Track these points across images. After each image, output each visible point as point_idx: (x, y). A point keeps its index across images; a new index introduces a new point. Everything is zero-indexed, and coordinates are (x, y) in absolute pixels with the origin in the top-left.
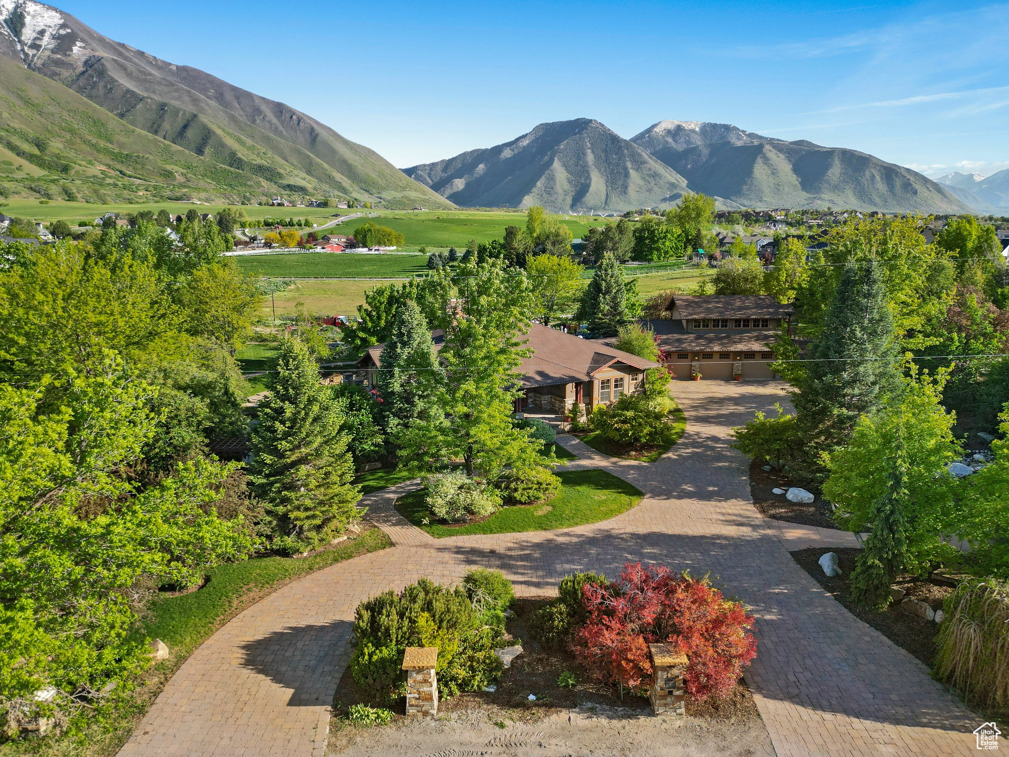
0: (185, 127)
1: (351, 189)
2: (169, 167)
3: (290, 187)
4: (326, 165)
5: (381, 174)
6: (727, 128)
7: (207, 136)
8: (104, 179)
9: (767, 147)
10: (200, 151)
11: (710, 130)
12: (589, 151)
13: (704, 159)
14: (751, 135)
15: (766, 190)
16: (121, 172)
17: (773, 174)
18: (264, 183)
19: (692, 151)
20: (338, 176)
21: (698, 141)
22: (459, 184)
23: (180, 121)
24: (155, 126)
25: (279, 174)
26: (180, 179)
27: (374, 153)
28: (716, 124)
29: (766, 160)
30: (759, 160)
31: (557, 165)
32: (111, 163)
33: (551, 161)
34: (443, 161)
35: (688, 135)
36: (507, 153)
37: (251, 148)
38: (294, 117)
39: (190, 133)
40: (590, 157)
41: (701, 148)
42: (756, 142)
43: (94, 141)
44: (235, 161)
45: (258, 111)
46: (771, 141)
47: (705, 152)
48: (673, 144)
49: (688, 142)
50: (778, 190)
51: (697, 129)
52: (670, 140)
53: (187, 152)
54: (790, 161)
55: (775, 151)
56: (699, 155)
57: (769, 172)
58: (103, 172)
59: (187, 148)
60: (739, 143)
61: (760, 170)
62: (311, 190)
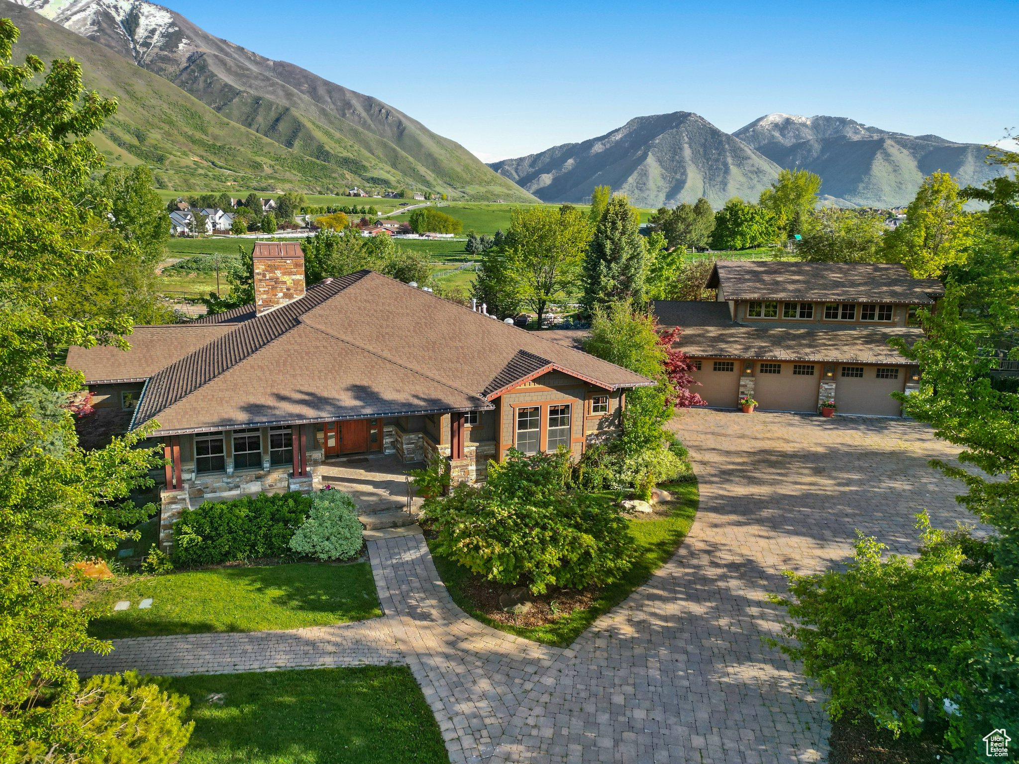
0: (277, 120)
1: (434, 183)
2: (258, 159)
3: (375, 181)
4: (411, 159)
5: (467, 169)
6: (843, 121)
7: (297, 128)
8: (195, 169)
9: (889, 142)
10: (289, 144)
11: (822, 124)
12: (686, 146)
13: (815, 155)
14: (871, 130)
15: (886, 189)
16: (213, 163)
17: (895, 171)
18: (349, 176)
19: (801, 146)
20: (422, 170)
21: (809, 135)
22: (546, 179)
23: (273, 115)
24: (250, 119)
25: (364, 166)
26: (268, 170)
27: (460, 147)
28: (830, 118)
29: (887, 156)
30: (879, 156)
31: (651, 160)
32: (204, 154)
33: (644, 157)
34: (531, 155)
35: (798, 130)
36: (598, 148)
37: (339, 142)
38: (383, 111)
39: (282, 127)
40: (687, 152)
41: (812, 142)
42: (876, 137)
43: (190, 133)
44: (321, 153)
45: (348, 105)
46: (893, 136)
47: (817, 147)
48: (780, 139)
49: (797, 137)
50: (900, 188)
51: (808, 123)
52: (777, 134)
53: (277, 144)
54: (915, 157)
55: (897, 147)
56: (810, 151)
57: (890, 169)
58: (195, 163)
59: (278, 141)
60: (856, 138)
61: (879, 167)
62: (394, 184)
